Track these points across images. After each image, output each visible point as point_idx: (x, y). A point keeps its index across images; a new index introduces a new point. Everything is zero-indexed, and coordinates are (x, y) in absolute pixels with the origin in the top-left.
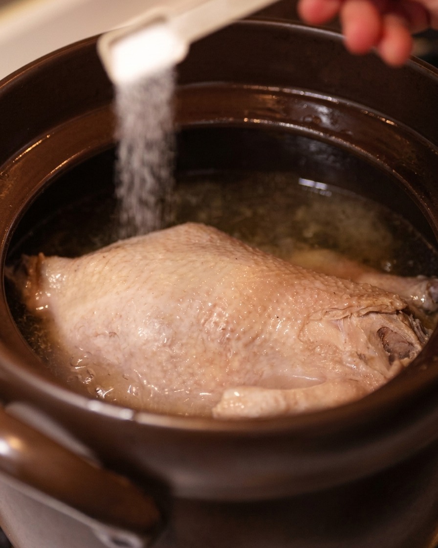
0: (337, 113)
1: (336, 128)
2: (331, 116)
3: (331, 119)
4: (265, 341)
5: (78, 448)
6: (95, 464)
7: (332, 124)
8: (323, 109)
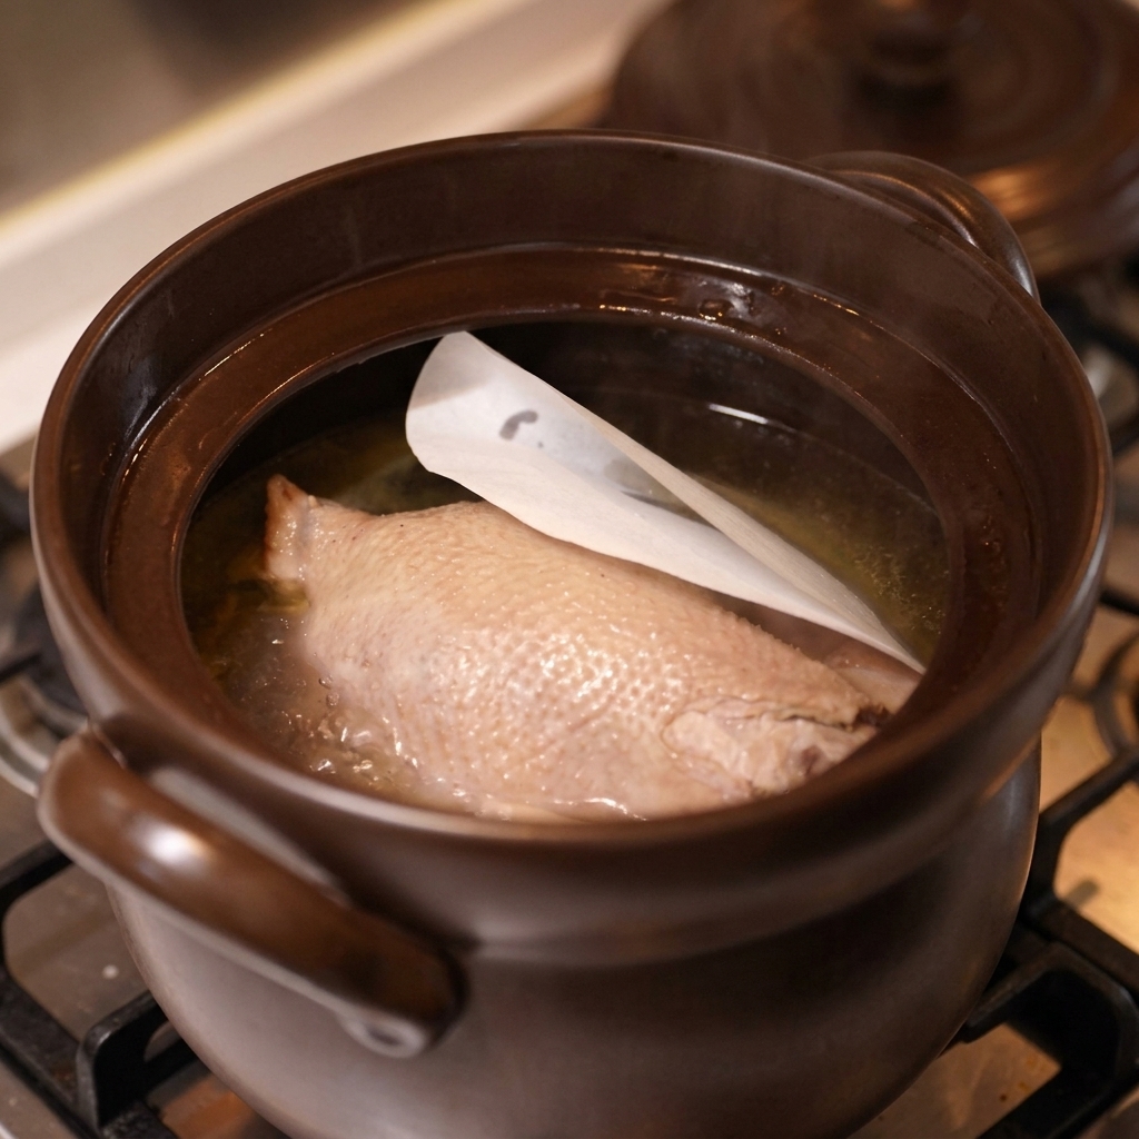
0: (759, 294)
1: (758, 320)
2: (749, 300)
3: (750, 305)
4: (606, 727)
5: (312, 873)
6: (340, 900)
7: (750, 312)
8: (737, 288)
